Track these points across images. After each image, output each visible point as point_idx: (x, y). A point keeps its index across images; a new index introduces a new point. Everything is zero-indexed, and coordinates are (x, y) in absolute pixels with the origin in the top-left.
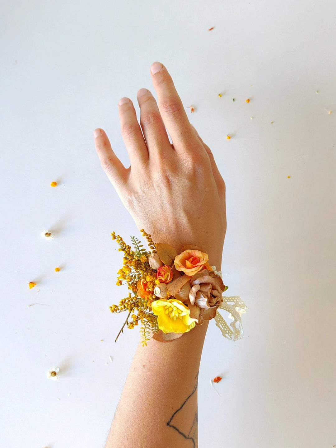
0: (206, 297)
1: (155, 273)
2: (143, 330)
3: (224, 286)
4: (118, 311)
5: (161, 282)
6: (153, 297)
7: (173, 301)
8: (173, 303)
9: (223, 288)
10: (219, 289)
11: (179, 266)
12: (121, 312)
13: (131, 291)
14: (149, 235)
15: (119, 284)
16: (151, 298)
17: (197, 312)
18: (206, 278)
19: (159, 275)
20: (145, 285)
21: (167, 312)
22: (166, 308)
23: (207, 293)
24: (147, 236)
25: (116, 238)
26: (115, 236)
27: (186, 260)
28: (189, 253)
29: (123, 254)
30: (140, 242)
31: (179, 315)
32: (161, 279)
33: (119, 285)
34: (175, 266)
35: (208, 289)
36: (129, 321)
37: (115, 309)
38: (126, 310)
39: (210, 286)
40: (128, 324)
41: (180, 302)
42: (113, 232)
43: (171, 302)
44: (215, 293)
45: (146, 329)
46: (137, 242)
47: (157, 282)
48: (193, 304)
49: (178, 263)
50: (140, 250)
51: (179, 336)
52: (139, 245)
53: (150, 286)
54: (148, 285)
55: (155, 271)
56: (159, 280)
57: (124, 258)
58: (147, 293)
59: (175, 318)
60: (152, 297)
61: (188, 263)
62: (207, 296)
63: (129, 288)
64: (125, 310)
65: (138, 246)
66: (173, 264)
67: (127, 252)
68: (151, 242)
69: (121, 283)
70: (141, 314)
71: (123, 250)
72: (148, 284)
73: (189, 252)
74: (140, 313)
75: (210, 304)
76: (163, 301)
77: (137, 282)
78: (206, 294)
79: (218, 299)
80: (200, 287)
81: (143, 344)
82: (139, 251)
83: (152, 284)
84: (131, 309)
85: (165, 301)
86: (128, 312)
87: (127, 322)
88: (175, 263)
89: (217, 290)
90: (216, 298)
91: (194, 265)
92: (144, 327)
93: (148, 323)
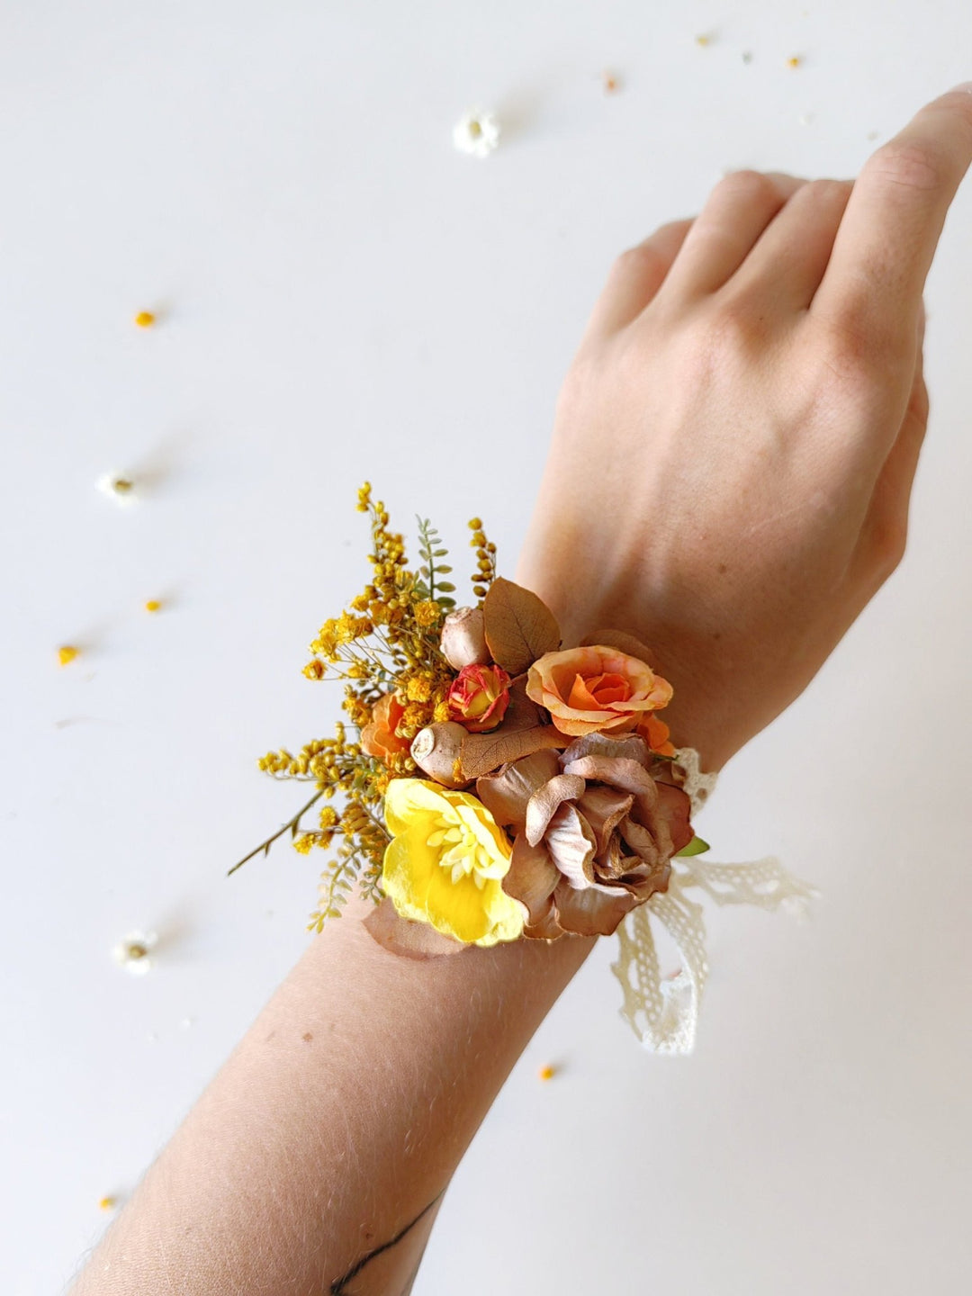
0: (593, 837)
1: (446, 678)
2: (333, 872)
3: (690, 833)
4: (279, 774)
5: (452, 719)
6: (407, 762)
7: (464, 804)
8: (460, 808)
9: (684, 839)
10: (664, 832)
11: (542, 686)
12: (289, 778)
13: (346, 717)
14: (490, 545)
15: (312, 673)
16: (397, 766)
17: (542, 885)
18: (625, 771)
19: (456, 690)
20: (398, 712)
21: (436, 840)
22: (440, 823)
23: (602, 822)
24: (483, 546)
25: (367, 509)
26: (368, 501)
27: (578, 676)
28: (602, 658)
29: (370, 573)
30: (442, 553)
31: (476, 868)
32: (456, 705)
33: (309, 677)
34: (526, 679)
35: (612, 811)
36: (303, 825)
37: (274, 764)
38: (309, 780)
39: (626, 804)
40: (295, 831)
41: (489, 816)
42: (367, 483)
43: (455, 803)
44: (637, 836)
45: (343, 872)
46: (434, 548)
47: (440, 712)
48: (532, 844)
49: (542, 674)
50: (436, 582)
51: (447, 949)
52: (437, 562)
53: (411, 719)
54: (405, 714)
55: (453, 673)
56: (451, 708)
57: (368, 587)
58: (394, 744)
59: (456, 875)
60: (402, 762)
61: (580, 688)
62: (598, 835)
63: (344, 706)
64: (304, 777)
65: (435, 566)
66: (526, 671)
67: (384, 572)
68: (486, 574)
69: (319, 670)
70: (351, 812)
71: (377, 560)
72: (409, 710)
73: (607, 653)
74: (352, 809)
75: (598, 868)
76: (431, 788)
77: (383, 694)
78: (597, 826)
79: (639, 863)
80: (586, 790)
81: (312, 921)
82: (433, 586)
83: (420, 713)
84: (327, 784)
85: (437, 792)
86: (312, 788)
87: (294, 826)
88: (534, 670)
89: (653, 834)
90: (633, 859)
91: (600, 703)
92: (340, 864)
93: (358, 855)
